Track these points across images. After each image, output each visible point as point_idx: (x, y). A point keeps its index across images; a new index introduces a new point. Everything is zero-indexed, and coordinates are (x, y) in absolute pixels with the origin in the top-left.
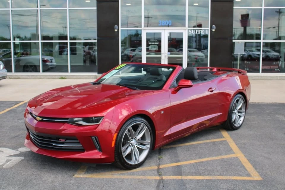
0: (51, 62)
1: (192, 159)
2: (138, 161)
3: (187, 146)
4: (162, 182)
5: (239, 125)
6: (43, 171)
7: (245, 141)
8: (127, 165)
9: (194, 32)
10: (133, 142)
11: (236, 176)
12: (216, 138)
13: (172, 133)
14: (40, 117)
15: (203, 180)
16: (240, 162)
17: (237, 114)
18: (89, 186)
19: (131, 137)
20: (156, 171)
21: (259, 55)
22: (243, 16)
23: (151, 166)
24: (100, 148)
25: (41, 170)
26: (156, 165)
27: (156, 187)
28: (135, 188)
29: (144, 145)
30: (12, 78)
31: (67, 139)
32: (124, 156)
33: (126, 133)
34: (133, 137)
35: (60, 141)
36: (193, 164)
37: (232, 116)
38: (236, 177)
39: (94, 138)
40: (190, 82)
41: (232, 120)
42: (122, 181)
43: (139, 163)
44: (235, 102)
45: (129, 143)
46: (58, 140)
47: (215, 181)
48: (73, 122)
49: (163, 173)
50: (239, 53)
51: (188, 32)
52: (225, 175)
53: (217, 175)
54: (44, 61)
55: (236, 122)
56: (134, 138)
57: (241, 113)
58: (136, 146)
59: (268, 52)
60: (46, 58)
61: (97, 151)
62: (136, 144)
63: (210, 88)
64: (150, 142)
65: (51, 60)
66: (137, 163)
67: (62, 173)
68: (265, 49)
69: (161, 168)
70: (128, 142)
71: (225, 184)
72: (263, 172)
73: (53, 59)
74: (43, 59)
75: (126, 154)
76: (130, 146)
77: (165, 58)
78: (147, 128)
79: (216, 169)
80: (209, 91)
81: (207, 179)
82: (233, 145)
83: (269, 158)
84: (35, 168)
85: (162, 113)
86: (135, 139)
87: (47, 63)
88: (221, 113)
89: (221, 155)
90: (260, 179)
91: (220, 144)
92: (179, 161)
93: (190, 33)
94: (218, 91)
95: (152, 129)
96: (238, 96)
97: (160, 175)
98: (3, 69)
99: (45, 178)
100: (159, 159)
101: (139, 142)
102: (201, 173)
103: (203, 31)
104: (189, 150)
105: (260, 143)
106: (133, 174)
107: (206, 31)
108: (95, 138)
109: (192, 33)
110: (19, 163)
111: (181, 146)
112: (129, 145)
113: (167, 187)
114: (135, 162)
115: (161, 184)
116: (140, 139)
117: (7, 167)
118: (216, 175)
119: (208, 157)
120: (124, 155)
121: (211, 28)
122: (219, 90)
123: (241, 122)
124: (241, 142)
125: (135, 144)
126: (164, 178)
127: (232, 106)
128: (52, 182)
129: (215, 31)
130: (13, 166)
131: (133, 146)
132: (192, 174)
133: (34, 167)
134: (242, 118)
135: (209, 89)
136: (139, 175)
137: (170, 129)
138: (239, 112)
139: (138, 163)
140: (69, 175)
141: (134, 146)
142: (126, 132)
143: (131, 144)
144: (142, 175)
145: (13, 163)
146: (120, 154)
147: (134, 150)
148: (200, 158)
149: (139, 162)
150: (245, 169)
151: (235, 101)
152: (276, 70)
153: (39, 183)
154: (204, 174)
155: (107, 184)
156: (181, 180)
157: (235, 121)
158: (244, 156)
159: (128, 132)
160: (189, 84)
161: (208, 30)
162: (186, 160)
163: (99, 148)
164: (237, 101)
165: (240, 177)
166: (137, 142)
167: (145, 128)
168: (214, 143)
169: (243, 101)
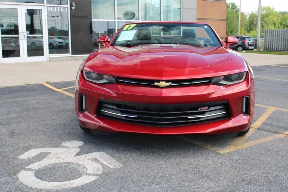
9: (53, 10)
20: (263, 131)
39: (245, 98)
46: (198, 110)
50: (100, 32)
51: (47, 9)
61: (242, 115)
69: (257, 127)
77: (24, 38)
93: (49, 10)
103: (62, 8)
106: (257, 137)
107: (65, 9)
108: (247, 98)
109: (51, 10)
121: (71, 5)
129: (75, 9)
136: (262, 137)
161: (68, 7)
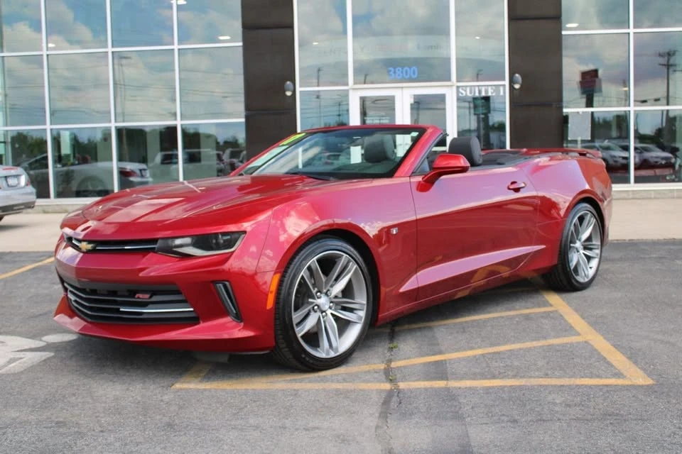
0: (142, 176)
1: (472, 348)
2: (336, 350)
3: (461, 323)
4: (396, 394)
5: (586, 280)
6: (97, 378)
7: (605, 311)
8: (307, 359)
9: (470, 93)
10: (323, 301)
11: (587, 377)
12: (533, 308)
13: (420, 286)
14: (90, 242)
15: (502, 388)
16: (596, 350)
17: (582, 251)
18: (210, 405)
19: (316, 289)
20: (382, 373)
21: (627, 158)
22: (584, 74)
23: (370, 364)
24: (236, 314)
25: (94, 375)
26: (383, 362)
27: (380, 404)
28: (327, 407)
29: (351, 310)
30: (50, 210)
31: (154, 293)
32: (299, 335)
33: (303, 277)
34: (322, 289)
35: (139, 298)
36: (475, 356)
37: (570, 256)
38: (587, 379)
39: (221, 285)
40: (462, 161)
41: (571, 265)
42: (296, 393)
43: (338, 356)
44: (574, 221)
45: (313, 303)
46: (134, 297)
47: (531, 388)
48: (169, 250)
49: (398, 376)
50: (579, 139)
51: (458, 92)
52: (560, 377)
53: (538, 377)
54: (124, 174)
55: (580, 271)
56: (325, 291)
57: (591, 249)
58: (329, 312)
59: (646, 150)
60: (130, 166)
61: (228, 319)
62: (330, 308)
63: (513, 183)
64: (365, 302)
65: (141, 170)
66: (332, 354)
67: (145, 381)
68: (639, 145)
69: (395, 366)
70: (310, 300)
71: (558, 393)
72: (654, 369)
73: (145, 170)
74: (120, 168)
75: (303, 328)
76: (315, 312)
78: (356, 269)
79: (535, 365)
80: (509, 189)
81: (510, 386)
82: (573, 318)
83: (669, 342)
84: (78, 373)
85: (395, 232)
86: (326, 294)
87: (132, 179)
88: (543, 247)
89: (545, 338)
90: (649, 382)
91: (542, 317)
92: (440, 353)
93: (462, 94)
94: (534, 193)
95: (369, 270)
96: (582, 207)
97: (391, 380)
98: (27, 185)
99: (101, 392)
100: (391, 349)
101: (337, 304)
102: (497, 373)
103: (492, 89)
104: (464, 332)
105: (641, 314)
106: (323, 380)
107: (499, 90)
108: (225, 286)
109: (466, 94)
110: (41, 364)
111: (445, 325)
112: (311, 306)
113: (410, 404)
114: (328, 354)
115: (395, 399)
116: (340, 295)
117: (9, 372)
118: (534, 377)
119: (514, 343)
120: (300, 332)
121: (512, 82)
122: (536, 190)
123: (591, 273)
124: (595, 313)
125: (327, 307)
126: (402, 385)
127: (569, 230)
128: (116, 399)
129: (520, 88)
130: (25, 370)
131: (322, 312)
132: (474, 377)
133: (77, 371)
134: (594, 263)
135: (510, 184)
136: (338, 382)
137: (415, 276)
138: (585, 248)
139: (336, 355)
140: (162, 385)
141: (325, 312)
142: (304, 272)
143: (316, 305)
144: (347, 382)
145: (26, 364)
146: (288, 328)
147: (324, 322)
148: (492, 345)
149: (338, 354)
150: (608, 363)
151: (576, 218)
152: (668, 178)
153: (83, 402)
154: (505, 376)
155: (255, 401)
156: (447, 389)
157: (576, 269)
158: (605, 338)
159: (308, 273)
160: (459, 165)
161: (504, 86)
162: (458, 350)
163: (234, 312)
164: (581, 219)
165: (598, 380)
166: (331, 302)
167: (352, 267)
168: (527, 317)
169: (595, 220)
